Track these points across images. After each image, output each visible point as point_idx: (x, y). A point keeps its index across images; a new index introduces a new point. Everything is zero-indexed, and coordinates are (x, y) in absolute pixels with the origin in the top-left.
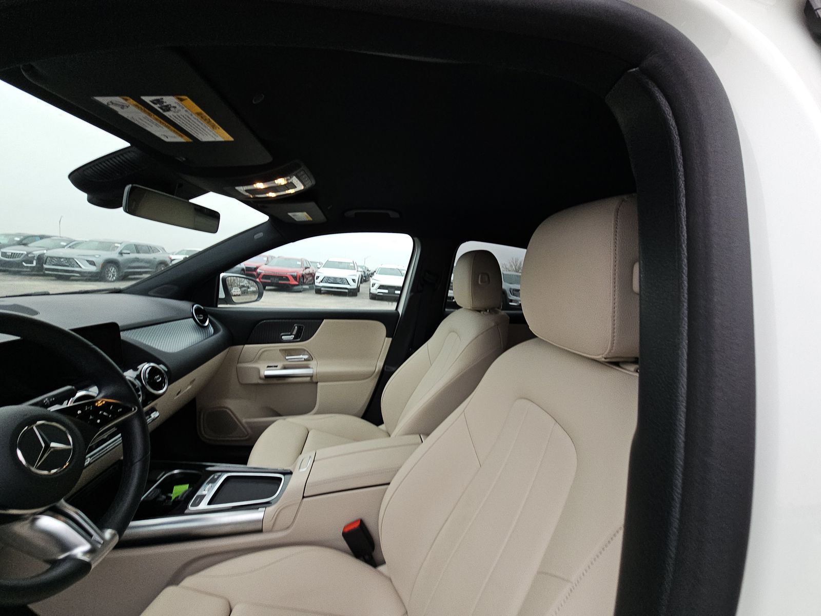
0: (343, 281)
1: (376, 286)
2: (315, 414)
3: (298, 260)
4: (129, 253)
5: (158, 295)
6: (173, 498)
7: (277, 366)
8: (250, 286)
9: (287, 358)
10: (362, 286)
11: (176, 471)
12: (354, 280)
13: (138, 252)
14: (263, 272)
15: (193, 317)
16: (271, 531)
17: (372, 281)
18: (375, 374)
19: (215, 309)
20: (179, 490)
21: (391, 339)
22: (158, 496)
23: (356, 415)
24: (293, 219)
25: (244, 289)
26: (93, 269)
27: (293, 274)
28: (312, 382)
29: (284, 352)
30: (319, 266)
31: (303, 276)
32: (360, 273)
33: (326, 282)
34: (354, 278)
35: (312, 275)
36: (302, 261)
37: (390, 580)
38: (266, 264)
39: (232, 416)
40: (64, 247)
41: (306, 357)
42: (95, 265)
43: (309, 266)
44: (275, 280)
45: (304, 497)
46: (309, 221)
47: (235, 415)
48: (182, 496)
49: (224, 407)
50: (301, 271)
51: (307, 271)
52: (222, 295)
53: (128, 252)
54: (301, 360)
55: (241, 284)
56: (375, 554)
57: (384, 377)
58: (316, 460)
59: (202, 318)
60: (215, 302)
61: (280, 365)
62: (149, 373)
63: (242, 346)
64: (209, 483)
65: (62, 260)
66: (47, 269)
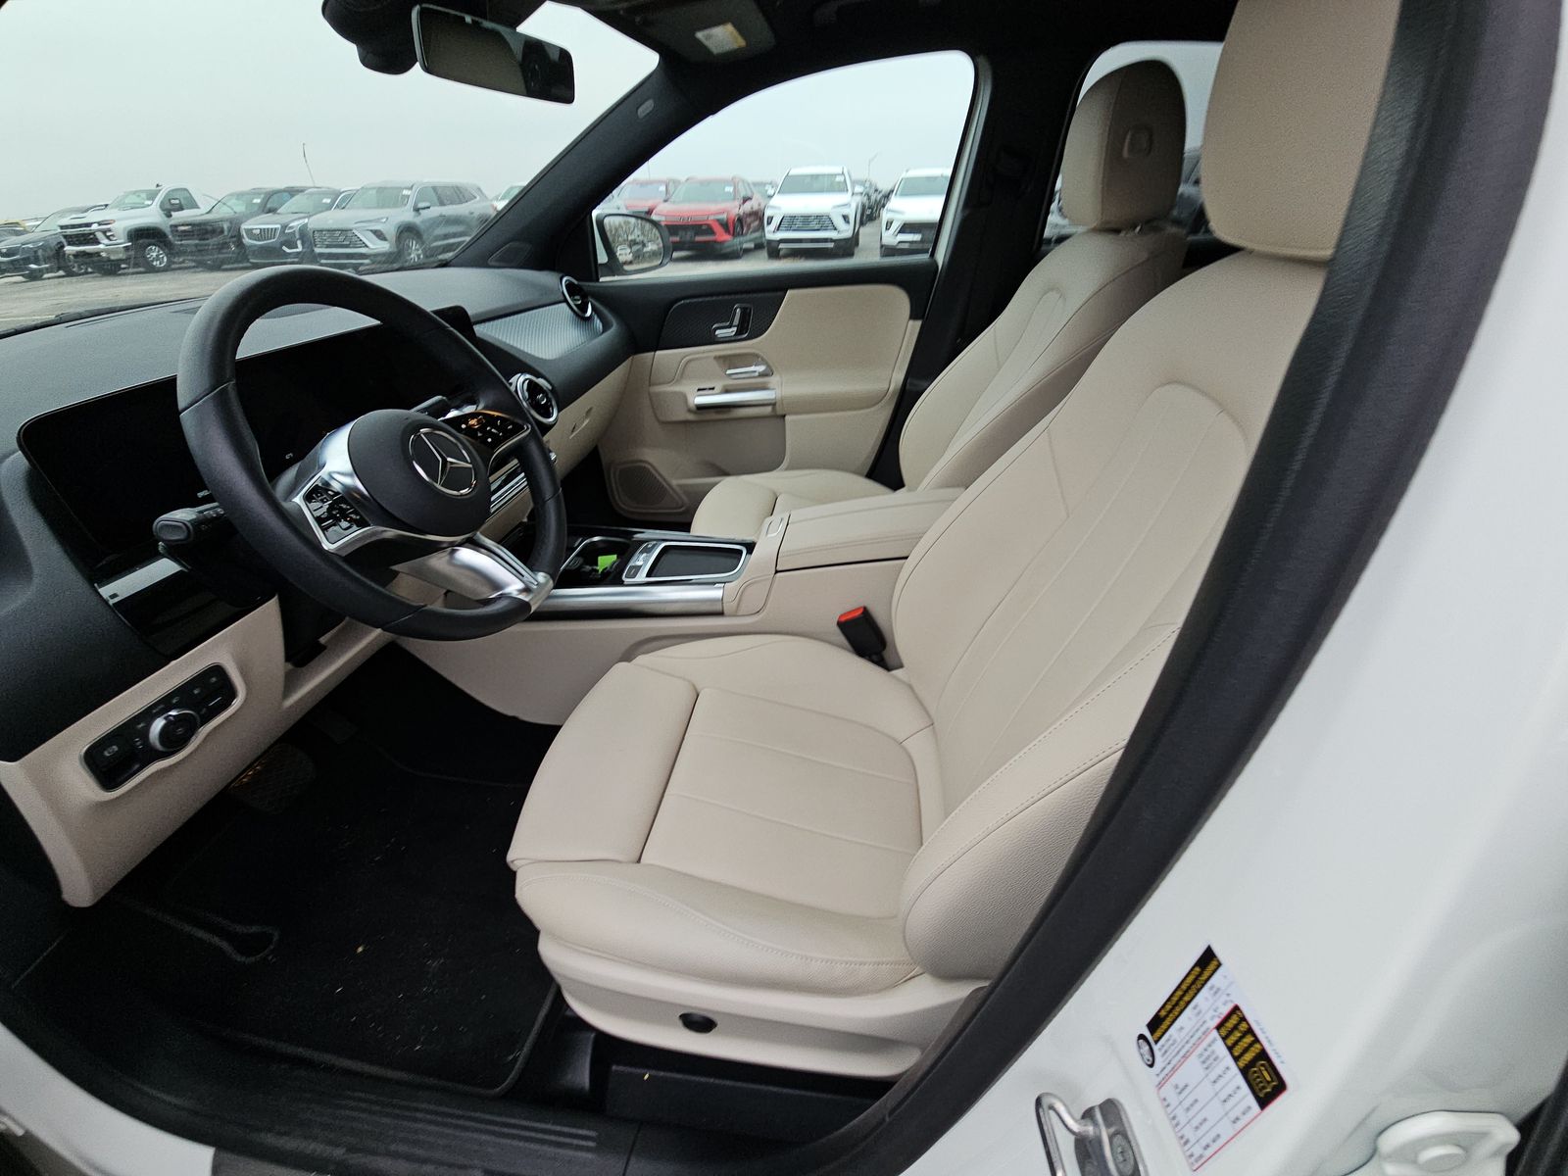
0: (823, 221)
1: (895, 226)
2: (786, 469)
3: (726, 182)
4: (429, 208)
5: (502, 264)
6: (600, 571)
7: (713, 389)
8: (645, 241)
9: (729, 372)
10: (863, 231)
11: (596, 539)
12: (845, 218)
13: (442, 204)
14: (663, 219)
15: (566, 301)
16: (734, 615)
17: (885, 215)
18: (887, 397)
19: (597, 284)
20: (606, 561)
21: (919, 323)
22: (581, 567)
23: (856, 472)
24: (705, 48)
25: (635, 248)
26: (383, 247)
27: (720, 217)
28: (776, 415)
29: (722, 361)
30: (771, 192)
31: (740, 220)
32: (858, 199)
33: (789, 229)
34: (846, 211)
35: (758, 215)
36: (734, 182)
37: (911, 687)
38: (666, 201)
39: (654, 472)
40: (329, 207)
41: (761, 368)
42: (385, 239)
43: (749, 195)
44: (688, 236)
45: (777, 572)
46: (740, 49)
47: (656, 471)
48: (611, 567)
49: (641, 461)
50: (735, 209)
51: (747, 207)
52: (602, 257)
53: (427, 204)
54: (753, 375)
55: (630, 238)
56: (887, 654)
57: (905, 400)
58: (792, 523)
59: (580, 302)
60: (594, 274)
61: (718, 387)
62: (528, 390)
63: (650, 355)
64: (642, 552)
65: (337, 234)
66: (322, 255)
